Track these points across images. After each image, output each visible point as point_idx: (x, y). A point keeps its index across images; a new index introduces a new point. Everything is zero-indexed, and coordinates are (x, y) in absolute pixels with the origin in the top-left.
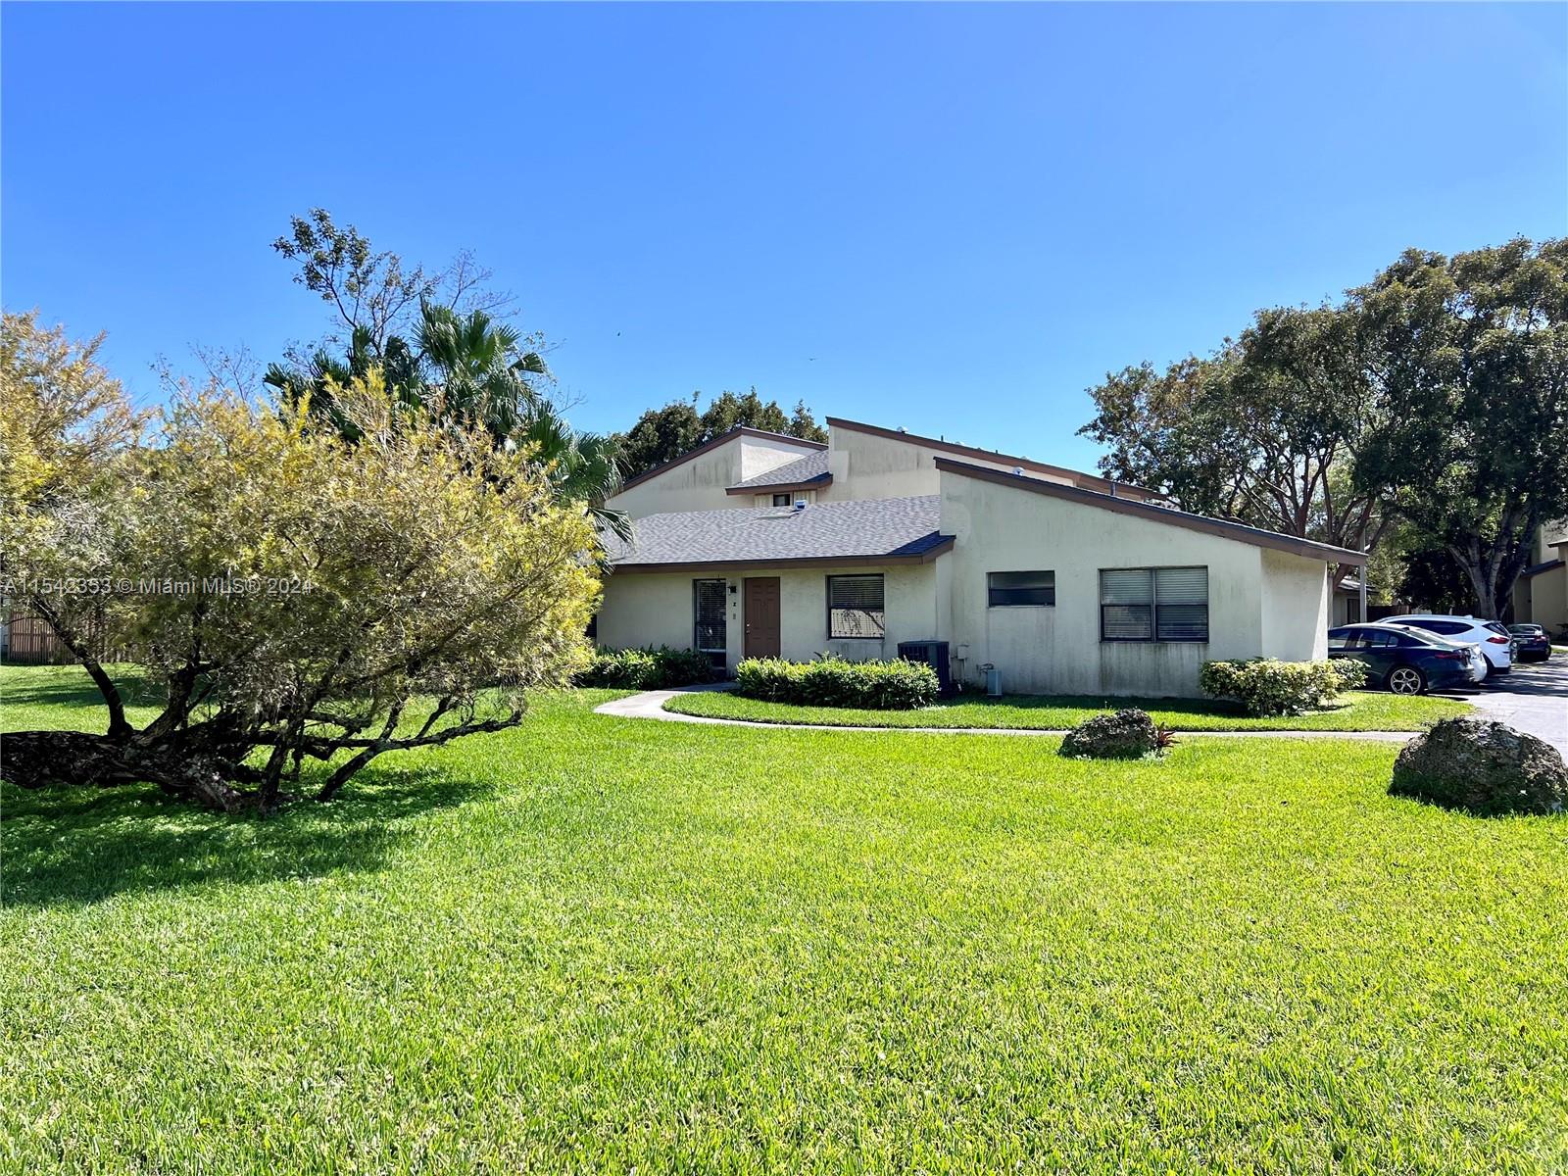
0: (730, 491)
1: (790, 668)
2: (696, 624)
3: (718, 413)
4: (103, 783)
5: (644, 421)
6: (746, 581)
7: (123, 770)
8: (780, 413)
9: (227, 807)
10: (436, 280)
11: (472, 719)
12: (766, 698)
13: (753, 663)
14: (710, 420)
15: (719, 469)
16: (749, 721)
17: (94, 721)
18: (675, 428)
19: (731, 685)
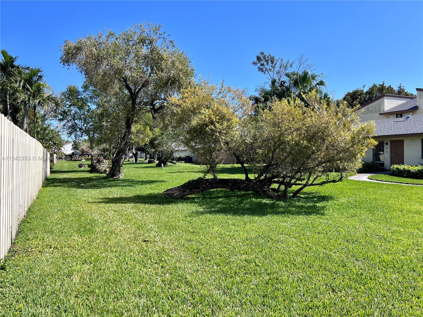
0: (380, 114)
1: (411, 168)
2: (373, 154)
3: (371, 91)
4: (246, 191)
5: (347, 95)
6: (391, 141)
7: (250, 188)
8: (392, 88)
9: (274, 198)
10: (293, 63)
11: (329, 179)
12: (402, 176)
13: (396, 166)
14: (369, 93)
15: (377, 108)
16: (400, 183)
17: (242, 177)
18: (357, 96)
19: (389, 172)
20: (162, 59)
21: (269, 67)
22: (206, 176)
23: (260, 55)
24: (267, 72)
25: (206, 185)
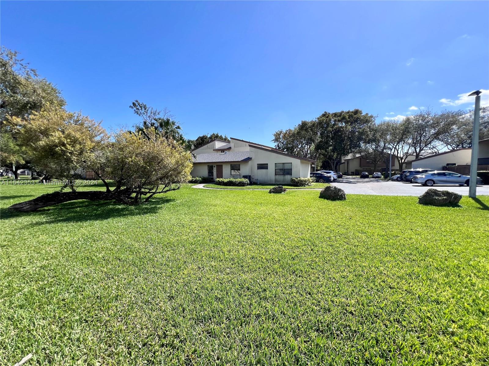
0: (214, 150)
1: (225, 180)
2: (208, 173)
3: (212, 137)
4: (106, 200)
6: (217, 165)
7: (109, 197)
8: (222, 137)
9: (129, 203)
10: (160, 112)
11: (171, 188)
12: (221, 185)
13: (218, 179)
14: (210, 138)
15: (212, 146)
17: (104, 189)
18: (204, 139)
19: (215, 183)
20: (20, 83)
21: (143, 111)
22: (63, 190)
23: (135, 102)
24: (141, 115)
25: (63, 197)
